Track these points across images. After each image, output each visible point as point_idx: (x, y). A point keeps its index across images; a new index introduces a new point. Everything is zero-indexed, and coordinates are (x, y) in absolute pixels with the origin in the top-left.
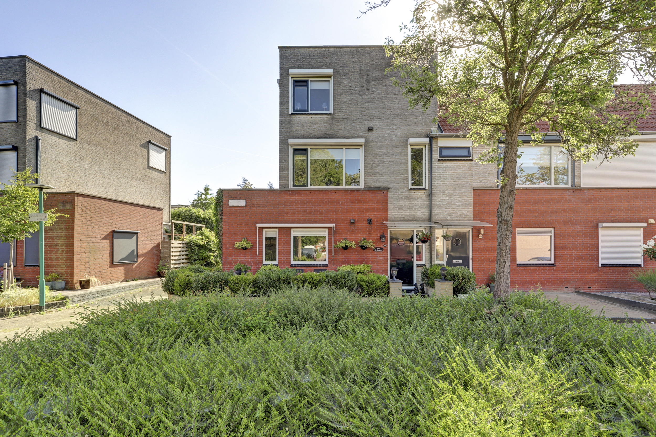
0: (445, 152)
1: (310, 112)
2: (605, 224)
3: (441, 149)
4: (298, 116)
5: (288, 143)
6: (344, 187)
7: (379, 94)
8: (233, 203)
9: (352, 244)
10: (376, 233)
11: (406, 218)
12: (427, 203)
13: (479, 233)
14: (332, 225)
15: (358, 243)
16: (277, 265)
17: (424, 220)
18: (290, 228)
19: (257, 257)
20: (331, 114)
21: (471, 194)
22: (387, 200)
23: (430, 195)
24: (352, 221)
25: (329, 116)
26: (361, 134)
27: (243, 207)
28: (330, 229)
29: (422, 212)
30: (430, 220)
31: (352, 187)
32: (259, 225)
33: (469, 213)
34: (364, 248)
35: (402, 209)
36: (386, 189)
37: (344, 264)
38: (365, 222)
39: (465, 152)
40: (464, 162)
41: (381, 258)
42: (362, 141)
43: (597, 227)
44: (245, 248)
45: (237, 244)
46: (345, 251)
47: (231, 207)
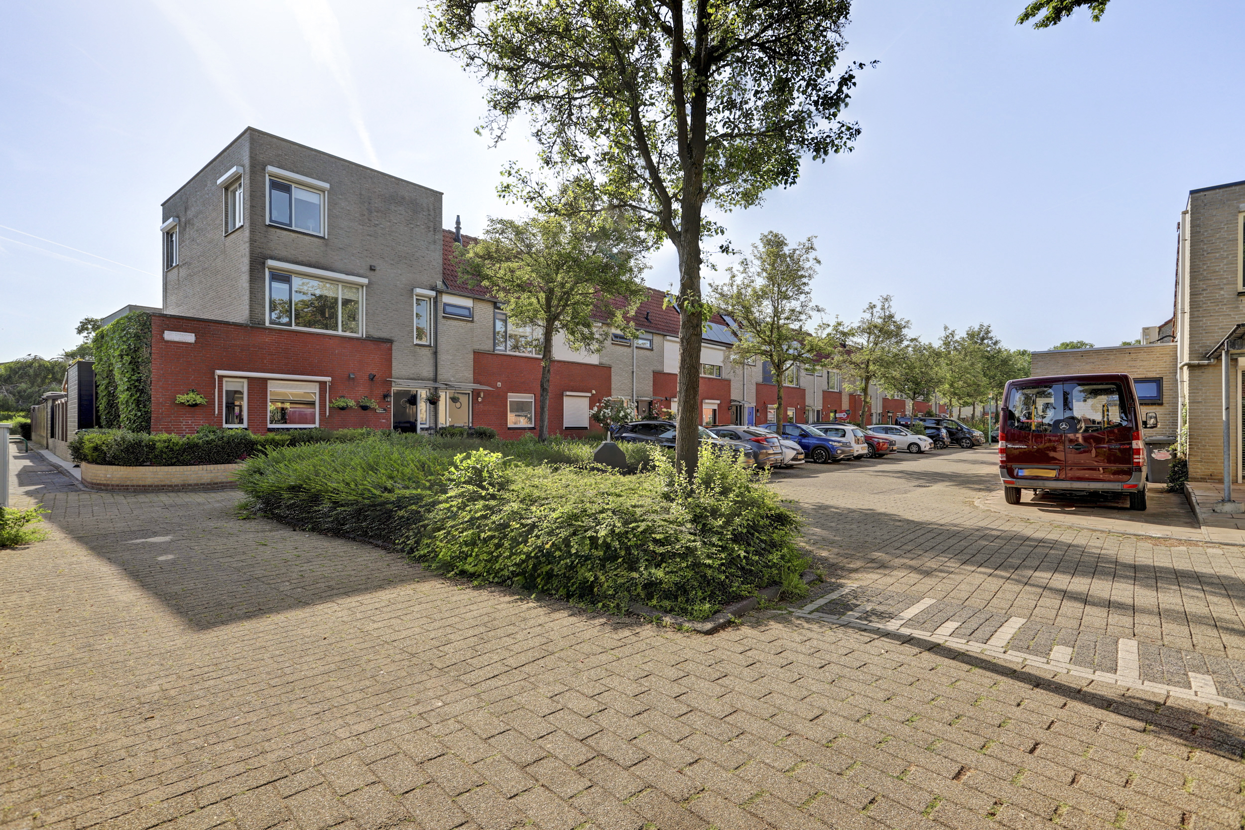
0: (448, 309)
1: (293, 228)
2: (568, 393)
3: (445, 304)
4: (278, 231)
5: (264, 263)
6: (340, 332)
7: (382, 229)
8: (170, 336)
9: (352, 403)
10: (380, 392)
11: (412, 376)
12: (432, 361)
13: (479, 396)
14: (328, 379)
15: (358, 403)
16: (246, 429)
17: (429, 380)
18: (265, 380)
19: (215, 417)
20: (323, 238)
21: (472, 356)
22: (391, 354)
23: (435, 353)
24: (352, 376)
25: (322, 241)
26: (362, 272)
27: (190, 344)
28: (322, 384)
29: (427, 370)
30: (435, 380)
31: (348, 334)
32: (219, 372)
33: (470, 375)
34: (365, 408)
35: (407, 365)
36: (390, 341)
37: (340, 427)
38: (366, 377)
39: (466, 312)
40: (465, 322)
41: (384, 421)
42: (365, 281)
43: (562, 396)
44: (196, 405)
45: (182, 398)
46: (342, 412)
47: (168, 342)
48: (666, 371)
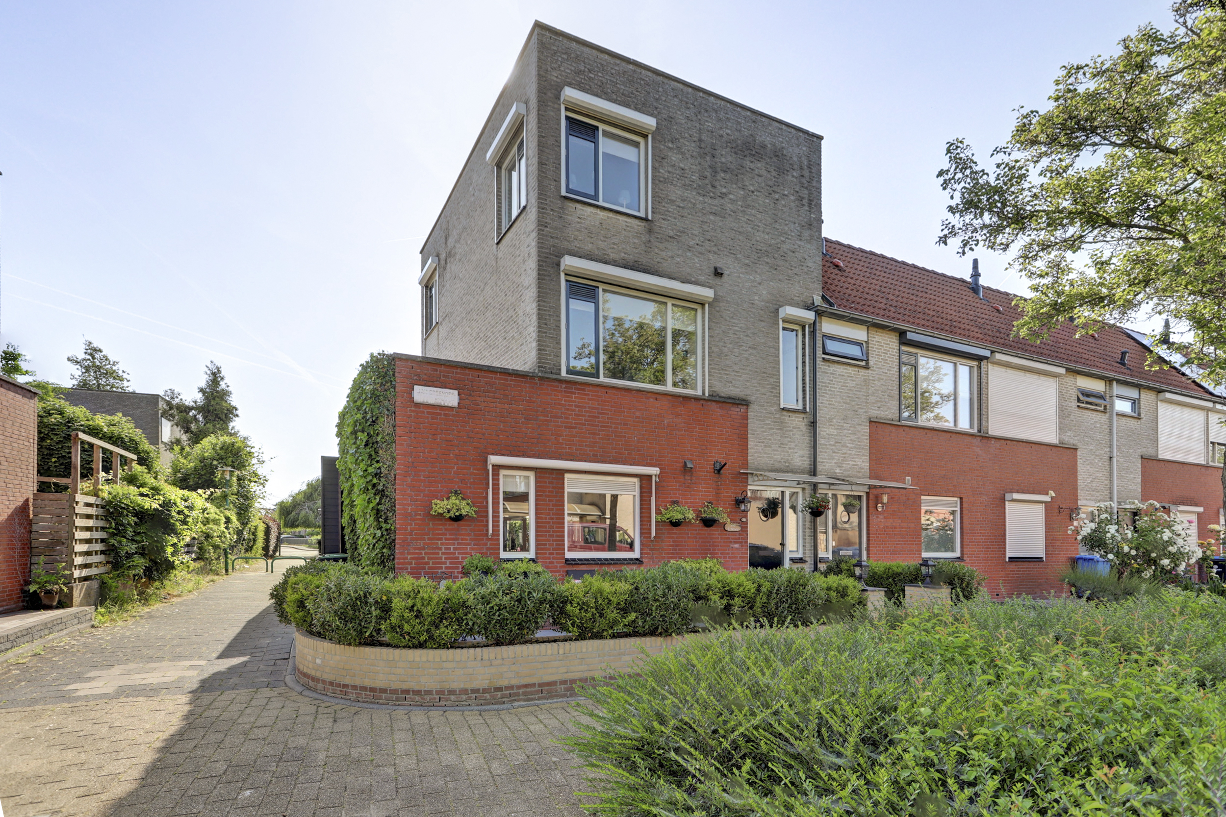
0: (832, 346)
1: (601, 203)
2: (1016, 496)
3: (827, 337)
4: (578, 206)
5: (558, 265)
6: (669, 388)
7: (733, 201)
8: (423, 394)
9: (691, 515)
10: (729, 493)
11: (777, 465)
12: (807, 439)
13: (878, 499)
14: (654, 471)
15: (698, 513)
16: (533, 560)
17: (802, 472)
18: (562, 472)
19: (488, 539)
20: (646, 219)
21: (866, 429)
22: (746, 426)
23: (813, 424)
24: (689, 465)
25: (643, 224)
26: (702, 278)
27: (452, 408)
28: (645, 479)
29: (800, 457)
30: (814, 472)
31: (680, 390)
32: (494, 459)
33: (863, 463)
34: (709, 523)
35: (770, 447)
36: (743, 403)
37: (672, 558)
38: (710, 468)
39: (855, 351)
40: (856, 369)
41: (737, 546)
42: (707, 293)
43: (1003, 500)
44: (458, 519)
45: (440, 506)
46: (675, 530)
47: (418, 405)
48: (1163, 455)
